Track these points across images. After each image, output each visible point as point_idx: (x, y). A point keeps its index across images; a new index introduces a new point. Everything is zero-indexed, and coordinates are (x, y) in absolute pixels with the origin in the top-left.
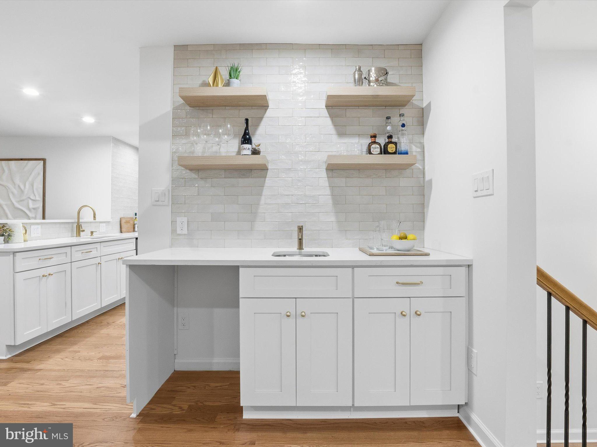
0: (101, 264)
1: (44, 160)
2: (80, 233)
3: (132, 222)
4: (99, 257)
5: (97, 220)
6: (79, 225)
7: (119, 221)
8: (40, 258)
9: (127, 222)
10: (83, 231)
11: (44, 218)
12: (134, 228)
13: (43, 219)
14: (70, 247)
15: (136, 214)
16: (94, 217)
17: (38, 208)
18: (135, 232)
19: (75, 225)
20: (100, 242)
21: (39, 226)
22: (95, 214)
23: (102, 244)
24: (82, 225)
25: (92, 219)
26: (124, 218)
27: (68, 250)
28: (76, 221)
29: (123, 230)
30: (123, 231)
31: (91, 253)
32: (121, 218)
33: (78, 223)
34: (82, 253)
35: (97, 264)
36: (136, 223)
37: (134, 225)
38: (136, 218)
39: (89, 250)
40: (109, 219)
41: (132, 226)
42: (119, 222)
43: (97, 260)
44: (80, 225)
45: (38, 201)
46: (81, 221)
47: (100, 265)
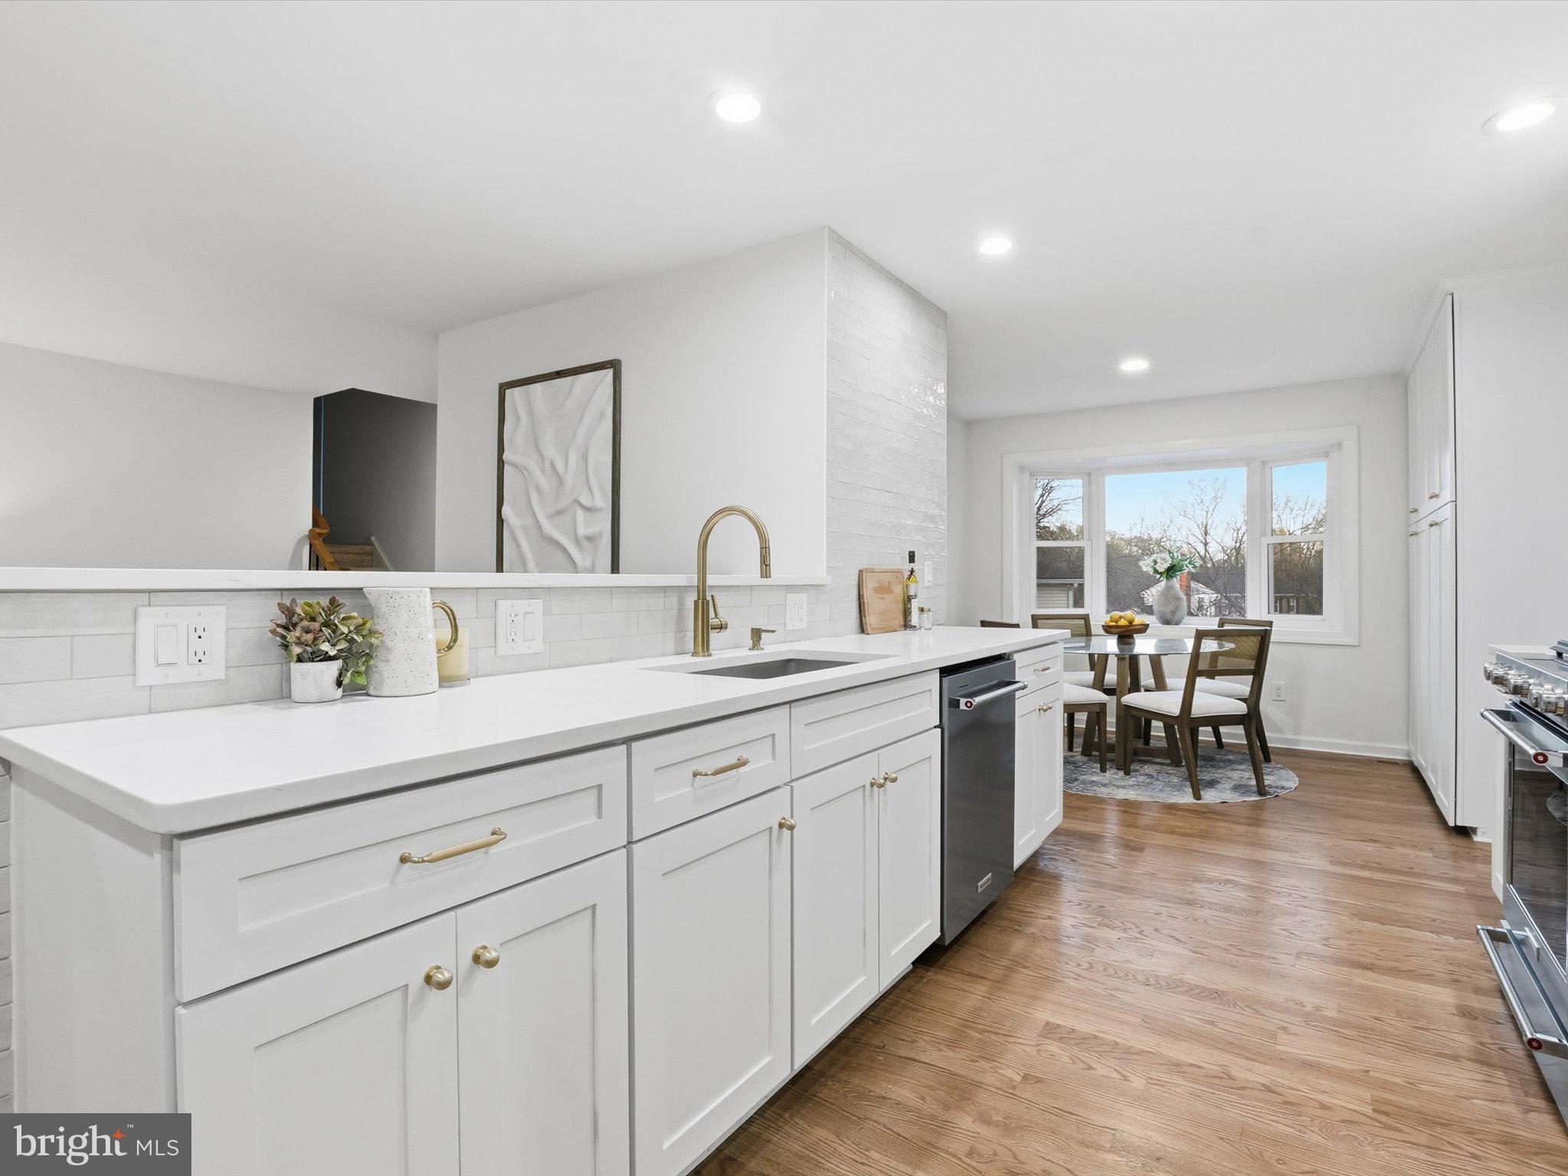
0: (791, 828)
1: (614, 365)
2: (708, 635)
3: (898, 590)
4: (786, 784)
5: (778, 575)
6: (704, 598)
7: (855, 582)
8: (408, 848)
9: (883, 589)
10: (721, 627)
11: (615, 568)
12: (907, 613)
13: (612, 573)
14: (624, 747)
15: (912, 557)
16: (765, 563)
17: (600, 534)
18: (909, 632)
19: (691, 598)
20: (790, 702)
21: (537, 605)
22: (765, 549)
23: (797, 710)
24: (718, 603)
25: (753, 575)
26: (873, 571)
27: (609, 765)
28: (694, 580)
29: (871, 620)
30: (868, 628)
31: (742, 770)
32: (861, 572)
33: (702, 589)
34: (695, 775)
35: (776, 827)
36: (912, 593)
37: (908, 599)
38: (912, 572)
39: (731, 758)
40: (820, 575)
41: (900, 606)
42: (855, 589)
43: (774, 809)
44: (709, 598)
45: (599, 510)
46: (711, 580)
47: (786, 832)
